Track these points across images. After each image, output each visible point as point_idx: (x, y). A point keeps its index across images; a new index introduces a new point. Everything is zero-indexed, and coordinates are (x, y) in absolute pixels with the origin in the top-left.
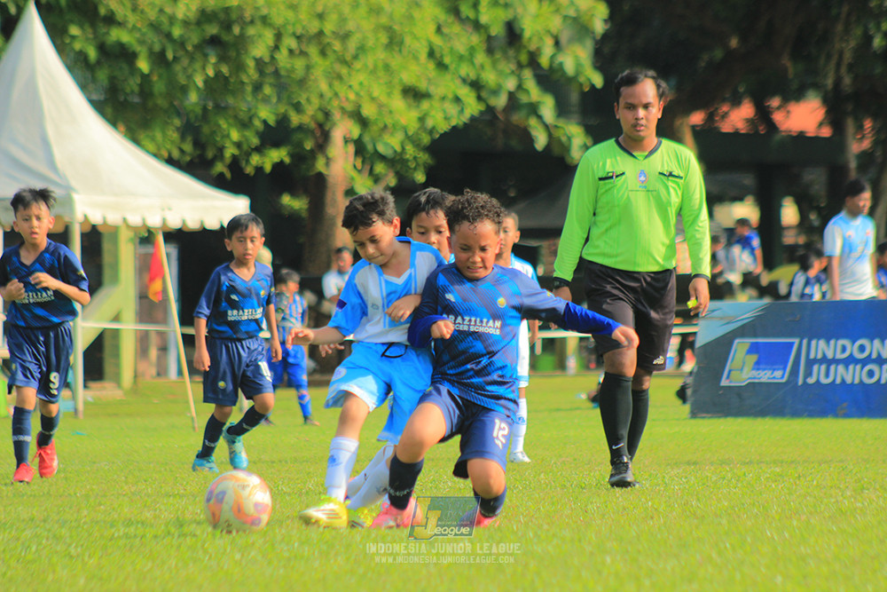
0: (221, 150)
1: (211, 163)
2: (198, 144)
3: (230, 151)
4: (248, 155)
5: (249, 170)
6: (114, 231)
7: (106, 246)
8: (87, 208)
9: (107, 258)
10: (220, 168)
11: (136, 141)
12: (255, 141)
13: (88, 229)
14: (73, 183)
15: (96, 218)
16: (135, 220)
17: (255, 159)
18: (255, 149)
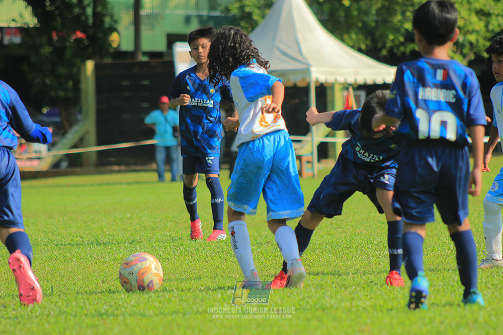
0: (384, 46)
1: (380, 50)
2: (374, 41)
3: (388, 45)
4: (398, 47)
5: (399, 54)
6: (332, 86)
7: (329, 92)
8: (318, 75)
9: (329, 98)
10: (384, 52)
11: (343, 40)
12: (402, 39)
13: (318, 85)
14: (311, 62)
15: (322, 79)
16: (341, 79)
17: (402, 49)
18: (402, 44)
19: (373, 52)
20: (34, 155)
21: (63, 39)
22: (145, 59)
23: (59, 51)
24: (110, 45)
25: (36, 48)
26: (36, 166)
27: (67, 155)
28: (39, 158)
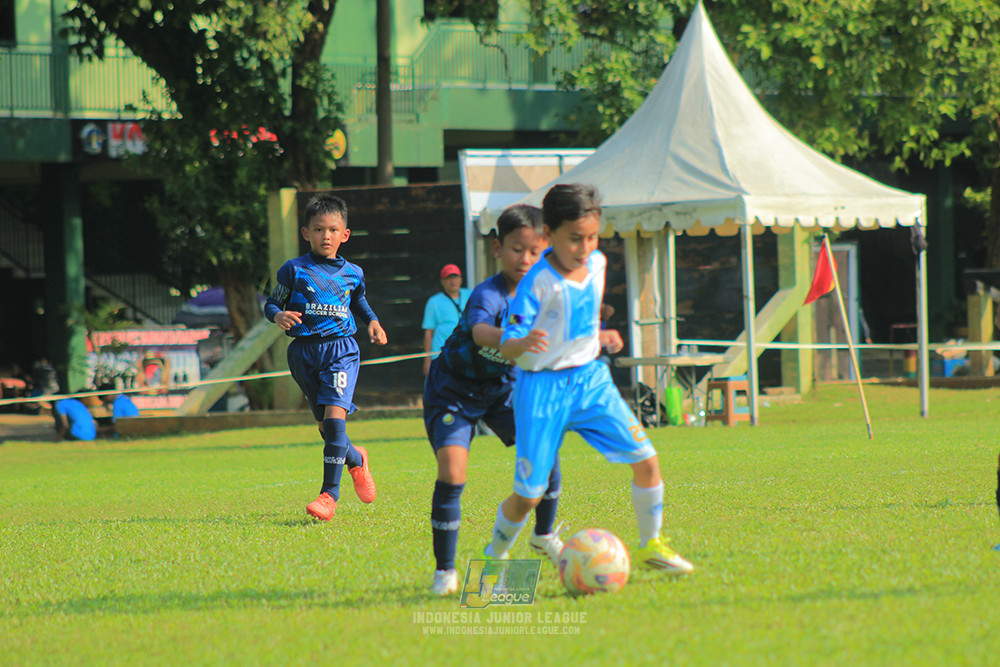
0: (901, 144)
1: (890, 158)
2: (873, 139)
3: (910, 145)
4: (929, 149)
6: (790, 233)
7: (781, 247)
8: (760, 211)
9: (782, 260)
10: (898, 163)
11: (811, 141)
12: (935, 134)
13: (761, 231)
14: (744, 186)
15: (768, 220)
16: (808, 220)
17: (935, 153)
18: (936, 144)
19: (874, 164)
20: (172, 386)
21: (229, 145)
22: (400, 182)
23: (223, 170)
24: (329, 155)
25: (176, 163)
26: (178, 406)
27: (241, 383)
28: (184, 392)
